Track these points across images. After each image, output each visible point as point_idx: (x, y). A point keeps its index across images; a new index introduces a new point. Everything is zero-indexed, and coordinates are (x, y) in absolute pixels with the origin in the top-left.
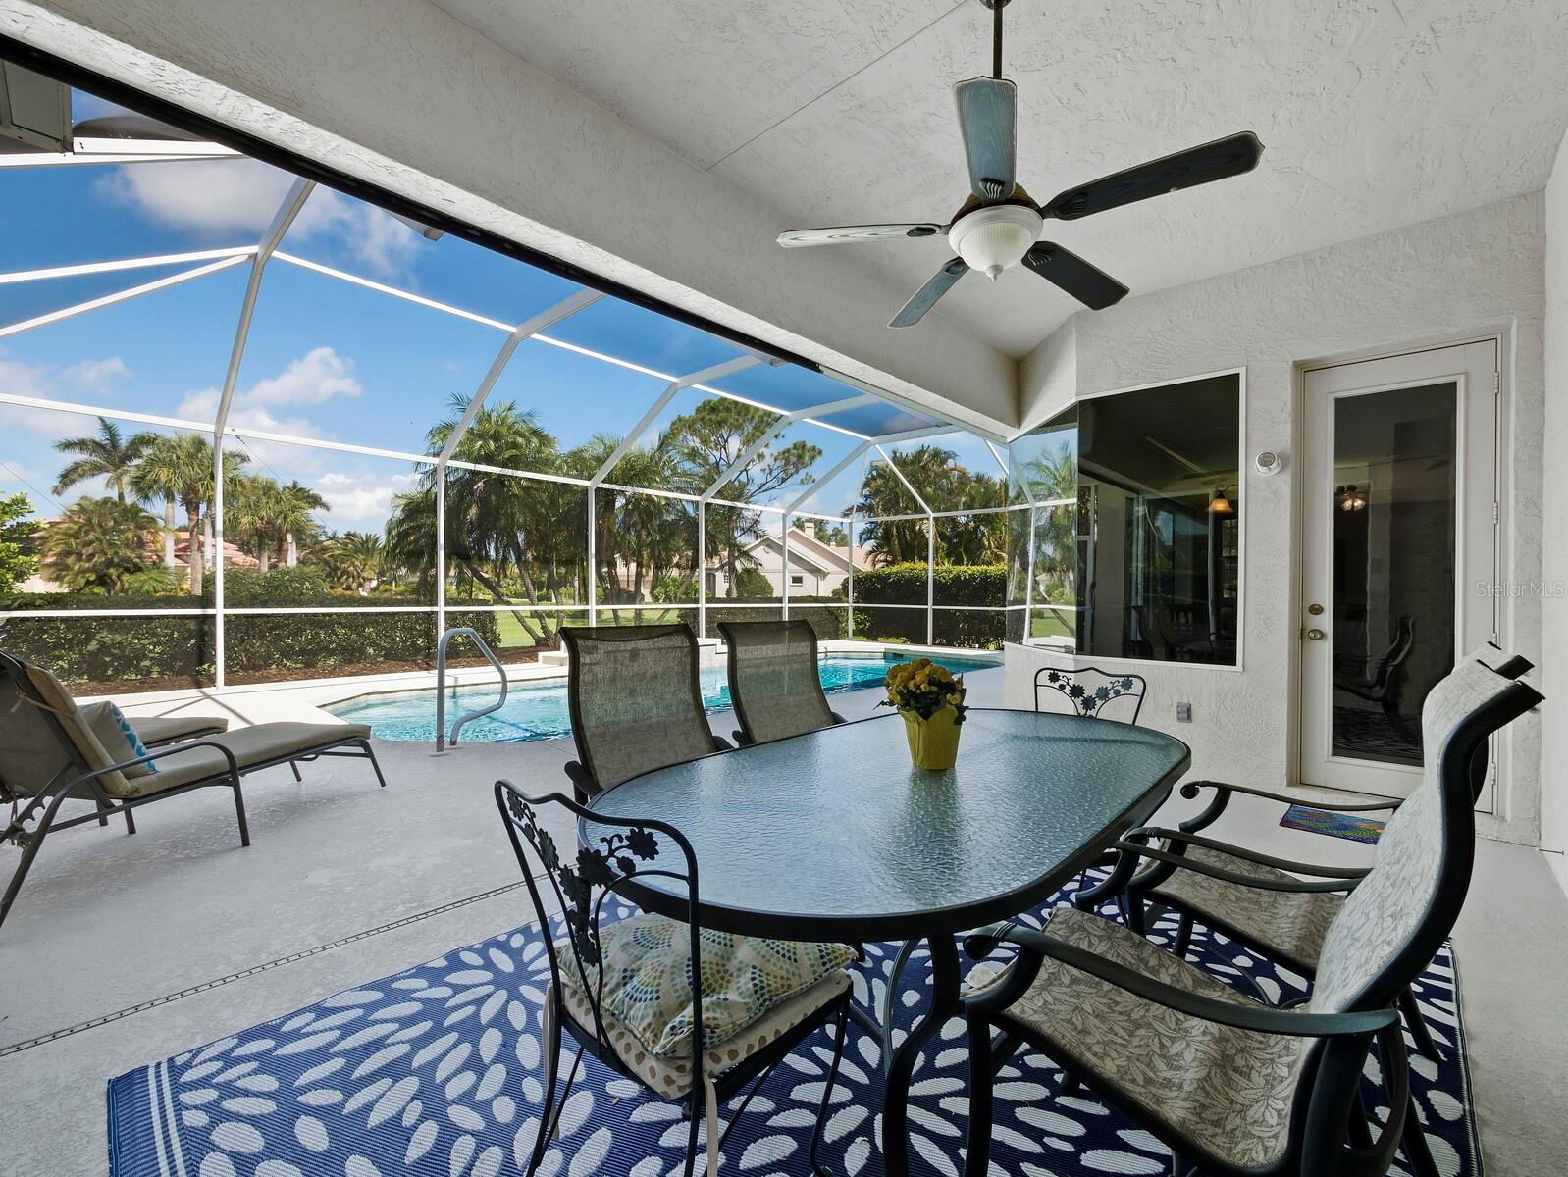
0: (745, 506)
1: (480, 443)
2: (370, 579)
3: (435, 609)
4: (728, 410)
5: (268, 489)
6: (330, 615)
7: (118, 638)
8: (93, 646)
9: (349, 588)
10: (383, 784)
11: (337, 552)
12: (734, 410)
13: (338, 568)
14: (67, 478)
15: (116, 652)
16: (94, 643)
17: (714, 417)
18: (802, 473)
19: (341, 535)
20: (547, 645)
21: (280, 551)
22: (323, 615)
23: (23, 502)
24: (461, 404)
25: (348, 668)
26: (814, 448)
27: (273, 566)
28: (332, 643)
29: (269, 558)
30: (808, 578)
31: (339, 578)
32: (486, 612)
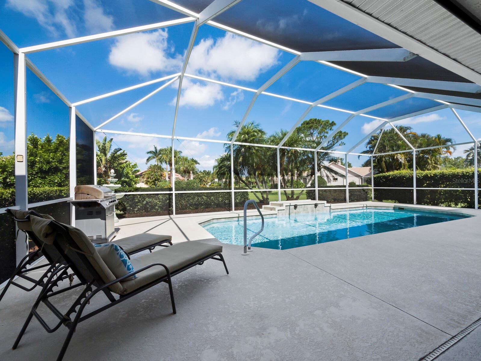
0: (331, 152)
1: (243, 136)
2: (209, 182)
3: (231, 191)
4: (313, 123)
5: (186, 159)
6: (202, 193)
7: (150, 200)
8: (145, 202)
9: (204, 185)
10: (228, 273)
11: (202, 176)
12: (315, 122)
13: (202, 180)
14: (148, 160)
15: (150, 204)
16: (145, 201)
17: (308, 126)
18: (340, 142)
19: (202, 171)
20: (264, 203)
21: (189, 176)
22: (200, 193)
23: (136, 165)
24: (237, 124)
25: (207, 210)
26: (345, 132)
27: (188, 180)
28: (202, 202)
29: (187, 178)
30: (340, 178)
31: (202, 182)
32: (245, 192)
